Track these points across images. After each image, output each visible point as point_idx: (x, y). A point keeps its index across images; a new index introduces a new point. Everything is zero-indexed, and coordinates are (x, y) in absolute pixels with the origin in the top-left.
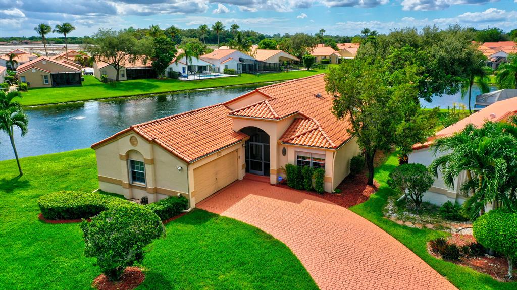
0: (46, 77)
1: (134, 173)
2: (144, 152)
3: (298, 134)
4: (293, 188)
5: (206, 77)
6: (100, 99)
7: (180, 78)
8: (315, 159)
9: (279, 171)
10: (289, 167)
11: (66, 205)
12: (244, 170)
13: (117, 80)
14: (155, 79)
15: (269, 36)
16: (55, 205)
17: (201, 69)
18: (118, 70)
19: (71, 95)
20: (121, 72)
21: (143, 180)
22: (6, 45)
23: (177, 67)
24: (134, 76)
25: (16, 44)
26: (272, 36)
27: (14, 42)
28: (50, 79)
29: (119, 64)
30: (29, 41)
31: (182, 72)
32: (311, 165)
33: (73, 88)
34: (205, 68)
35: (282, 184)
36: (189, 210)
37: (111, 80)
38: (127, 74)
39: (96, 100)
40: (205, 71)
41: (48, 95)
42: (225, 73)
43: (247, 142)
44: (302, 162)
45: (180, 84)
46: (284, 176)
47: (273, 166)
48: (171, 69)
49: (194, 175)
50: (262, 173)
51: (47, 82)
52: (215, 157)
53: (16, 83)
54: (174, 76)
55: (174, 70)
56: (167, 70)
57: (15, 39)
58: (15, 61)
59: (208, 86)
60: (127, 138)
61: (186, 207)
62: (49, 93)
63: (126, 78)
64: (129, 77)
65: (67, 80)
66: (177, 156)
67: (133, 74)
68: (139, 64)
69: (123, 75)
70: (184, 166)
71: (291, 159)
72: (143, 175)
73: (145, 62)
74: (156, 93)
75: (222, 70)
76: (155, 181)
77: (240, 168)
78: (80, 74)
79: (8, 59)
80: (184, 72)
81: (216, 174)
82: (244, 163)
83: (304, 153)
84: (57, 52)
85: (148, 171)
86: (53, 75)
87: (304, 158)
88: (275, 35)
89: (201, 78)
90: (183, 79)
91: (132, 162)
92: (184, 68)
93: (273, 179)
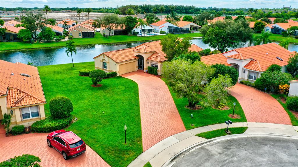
0: (80, 33)
1: (104, 66)
2: (107, 60)
3: (154, 57)
4: (150, 73)
5: (150, 35)
6: (103, 44)
7: (138, 35)
8: (156, 65)
9: (146, 69)
10: (149, 67)
11: (86, 72)
12: (137, 68)
13: (110, 35)
14: (127, 35)
15: (205, 8)
16: (83, 72)
17: (149, 31)
18: (110, 31)
19: (89, 42)
20: (111, 32)
21: (106, 68)
22: (59, 13)
23: (137, 30)
24: (117, 34)
25: (64, 12)
26: (207, 8)
27: (63, 11)
28: (81, 34)
29: (111, 28)
30: (70, 11)
31: (139, 32)
32: (155, 67)
33: (91, 39)
34: (151, 30)
35: (147, 72)
36: (117, 76)
37: (107, 36)
38: (114, 33)
39: (101, 44)
40: (151, 32)
41: (80, 42)
42: (161, 33)
43: (138, 59)
44: (153, 66)
45: (137, 38)
46: (147, 70)
47: (145, 67)
48: (134, 30)
49: (119, 67)
50: (142, 69)
51: (80, 35)
52: (126, 63)
53: (68, 36)
54: (135, 34)
55: (135, 31)
56: (133, 31)
57: (64, 9)
58: (67, 25)
59: (150, 39)
60: (102, 56)
61: (116, 75)
62: (81, 41)
63: (113, 35)
64: (115, 34)
65: (88, 35)
66: (114, 61)
67: (117, 33)
68: (119, 28)
69: (112, 33)
70: (116, 64)
71: (150, 65)
72: (106, 66)
73: (122, 27)
74: (127, 42)
75: (159, 32)
76: (109, 68)
77: (136, 67)
78: (94, 32)
79: (64, 24)
80: (140, 32)
81: (127, 68)
82: (137, 66)
83: (153, 63)
84: (84, 18)
85: (108, 65)
86: (83, 33)
87: (153, 65)
88: (209, 8)
89: (147, 35)
90: (139, 36)
91: (104, 62)
92: (140, 30)
93: (145, 71)
